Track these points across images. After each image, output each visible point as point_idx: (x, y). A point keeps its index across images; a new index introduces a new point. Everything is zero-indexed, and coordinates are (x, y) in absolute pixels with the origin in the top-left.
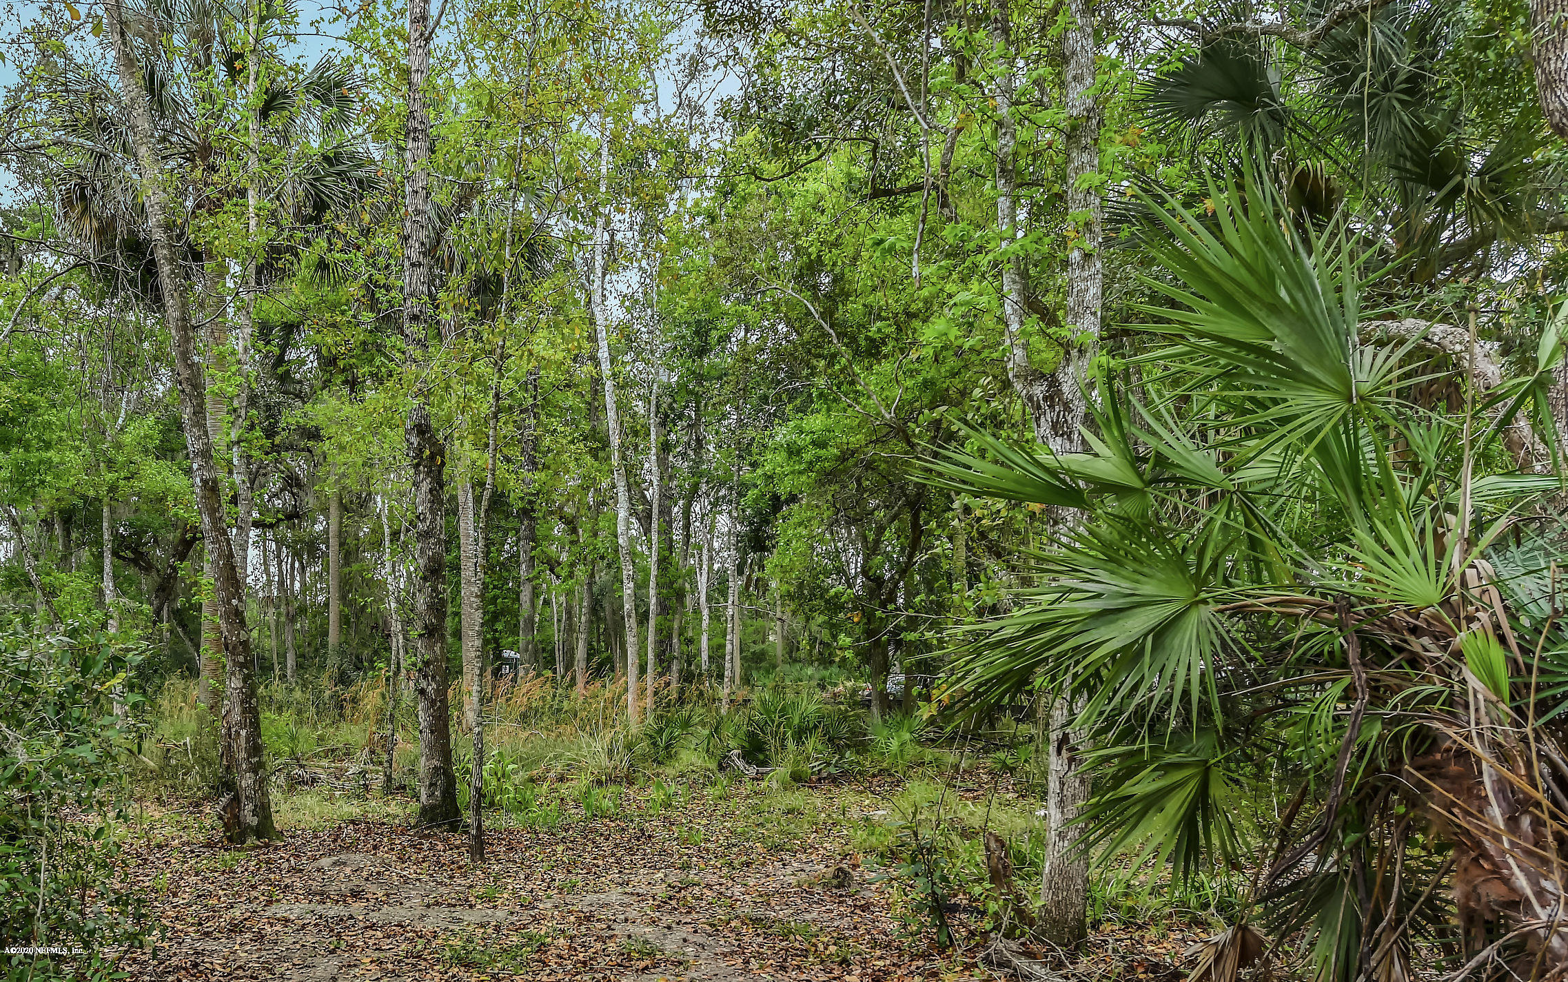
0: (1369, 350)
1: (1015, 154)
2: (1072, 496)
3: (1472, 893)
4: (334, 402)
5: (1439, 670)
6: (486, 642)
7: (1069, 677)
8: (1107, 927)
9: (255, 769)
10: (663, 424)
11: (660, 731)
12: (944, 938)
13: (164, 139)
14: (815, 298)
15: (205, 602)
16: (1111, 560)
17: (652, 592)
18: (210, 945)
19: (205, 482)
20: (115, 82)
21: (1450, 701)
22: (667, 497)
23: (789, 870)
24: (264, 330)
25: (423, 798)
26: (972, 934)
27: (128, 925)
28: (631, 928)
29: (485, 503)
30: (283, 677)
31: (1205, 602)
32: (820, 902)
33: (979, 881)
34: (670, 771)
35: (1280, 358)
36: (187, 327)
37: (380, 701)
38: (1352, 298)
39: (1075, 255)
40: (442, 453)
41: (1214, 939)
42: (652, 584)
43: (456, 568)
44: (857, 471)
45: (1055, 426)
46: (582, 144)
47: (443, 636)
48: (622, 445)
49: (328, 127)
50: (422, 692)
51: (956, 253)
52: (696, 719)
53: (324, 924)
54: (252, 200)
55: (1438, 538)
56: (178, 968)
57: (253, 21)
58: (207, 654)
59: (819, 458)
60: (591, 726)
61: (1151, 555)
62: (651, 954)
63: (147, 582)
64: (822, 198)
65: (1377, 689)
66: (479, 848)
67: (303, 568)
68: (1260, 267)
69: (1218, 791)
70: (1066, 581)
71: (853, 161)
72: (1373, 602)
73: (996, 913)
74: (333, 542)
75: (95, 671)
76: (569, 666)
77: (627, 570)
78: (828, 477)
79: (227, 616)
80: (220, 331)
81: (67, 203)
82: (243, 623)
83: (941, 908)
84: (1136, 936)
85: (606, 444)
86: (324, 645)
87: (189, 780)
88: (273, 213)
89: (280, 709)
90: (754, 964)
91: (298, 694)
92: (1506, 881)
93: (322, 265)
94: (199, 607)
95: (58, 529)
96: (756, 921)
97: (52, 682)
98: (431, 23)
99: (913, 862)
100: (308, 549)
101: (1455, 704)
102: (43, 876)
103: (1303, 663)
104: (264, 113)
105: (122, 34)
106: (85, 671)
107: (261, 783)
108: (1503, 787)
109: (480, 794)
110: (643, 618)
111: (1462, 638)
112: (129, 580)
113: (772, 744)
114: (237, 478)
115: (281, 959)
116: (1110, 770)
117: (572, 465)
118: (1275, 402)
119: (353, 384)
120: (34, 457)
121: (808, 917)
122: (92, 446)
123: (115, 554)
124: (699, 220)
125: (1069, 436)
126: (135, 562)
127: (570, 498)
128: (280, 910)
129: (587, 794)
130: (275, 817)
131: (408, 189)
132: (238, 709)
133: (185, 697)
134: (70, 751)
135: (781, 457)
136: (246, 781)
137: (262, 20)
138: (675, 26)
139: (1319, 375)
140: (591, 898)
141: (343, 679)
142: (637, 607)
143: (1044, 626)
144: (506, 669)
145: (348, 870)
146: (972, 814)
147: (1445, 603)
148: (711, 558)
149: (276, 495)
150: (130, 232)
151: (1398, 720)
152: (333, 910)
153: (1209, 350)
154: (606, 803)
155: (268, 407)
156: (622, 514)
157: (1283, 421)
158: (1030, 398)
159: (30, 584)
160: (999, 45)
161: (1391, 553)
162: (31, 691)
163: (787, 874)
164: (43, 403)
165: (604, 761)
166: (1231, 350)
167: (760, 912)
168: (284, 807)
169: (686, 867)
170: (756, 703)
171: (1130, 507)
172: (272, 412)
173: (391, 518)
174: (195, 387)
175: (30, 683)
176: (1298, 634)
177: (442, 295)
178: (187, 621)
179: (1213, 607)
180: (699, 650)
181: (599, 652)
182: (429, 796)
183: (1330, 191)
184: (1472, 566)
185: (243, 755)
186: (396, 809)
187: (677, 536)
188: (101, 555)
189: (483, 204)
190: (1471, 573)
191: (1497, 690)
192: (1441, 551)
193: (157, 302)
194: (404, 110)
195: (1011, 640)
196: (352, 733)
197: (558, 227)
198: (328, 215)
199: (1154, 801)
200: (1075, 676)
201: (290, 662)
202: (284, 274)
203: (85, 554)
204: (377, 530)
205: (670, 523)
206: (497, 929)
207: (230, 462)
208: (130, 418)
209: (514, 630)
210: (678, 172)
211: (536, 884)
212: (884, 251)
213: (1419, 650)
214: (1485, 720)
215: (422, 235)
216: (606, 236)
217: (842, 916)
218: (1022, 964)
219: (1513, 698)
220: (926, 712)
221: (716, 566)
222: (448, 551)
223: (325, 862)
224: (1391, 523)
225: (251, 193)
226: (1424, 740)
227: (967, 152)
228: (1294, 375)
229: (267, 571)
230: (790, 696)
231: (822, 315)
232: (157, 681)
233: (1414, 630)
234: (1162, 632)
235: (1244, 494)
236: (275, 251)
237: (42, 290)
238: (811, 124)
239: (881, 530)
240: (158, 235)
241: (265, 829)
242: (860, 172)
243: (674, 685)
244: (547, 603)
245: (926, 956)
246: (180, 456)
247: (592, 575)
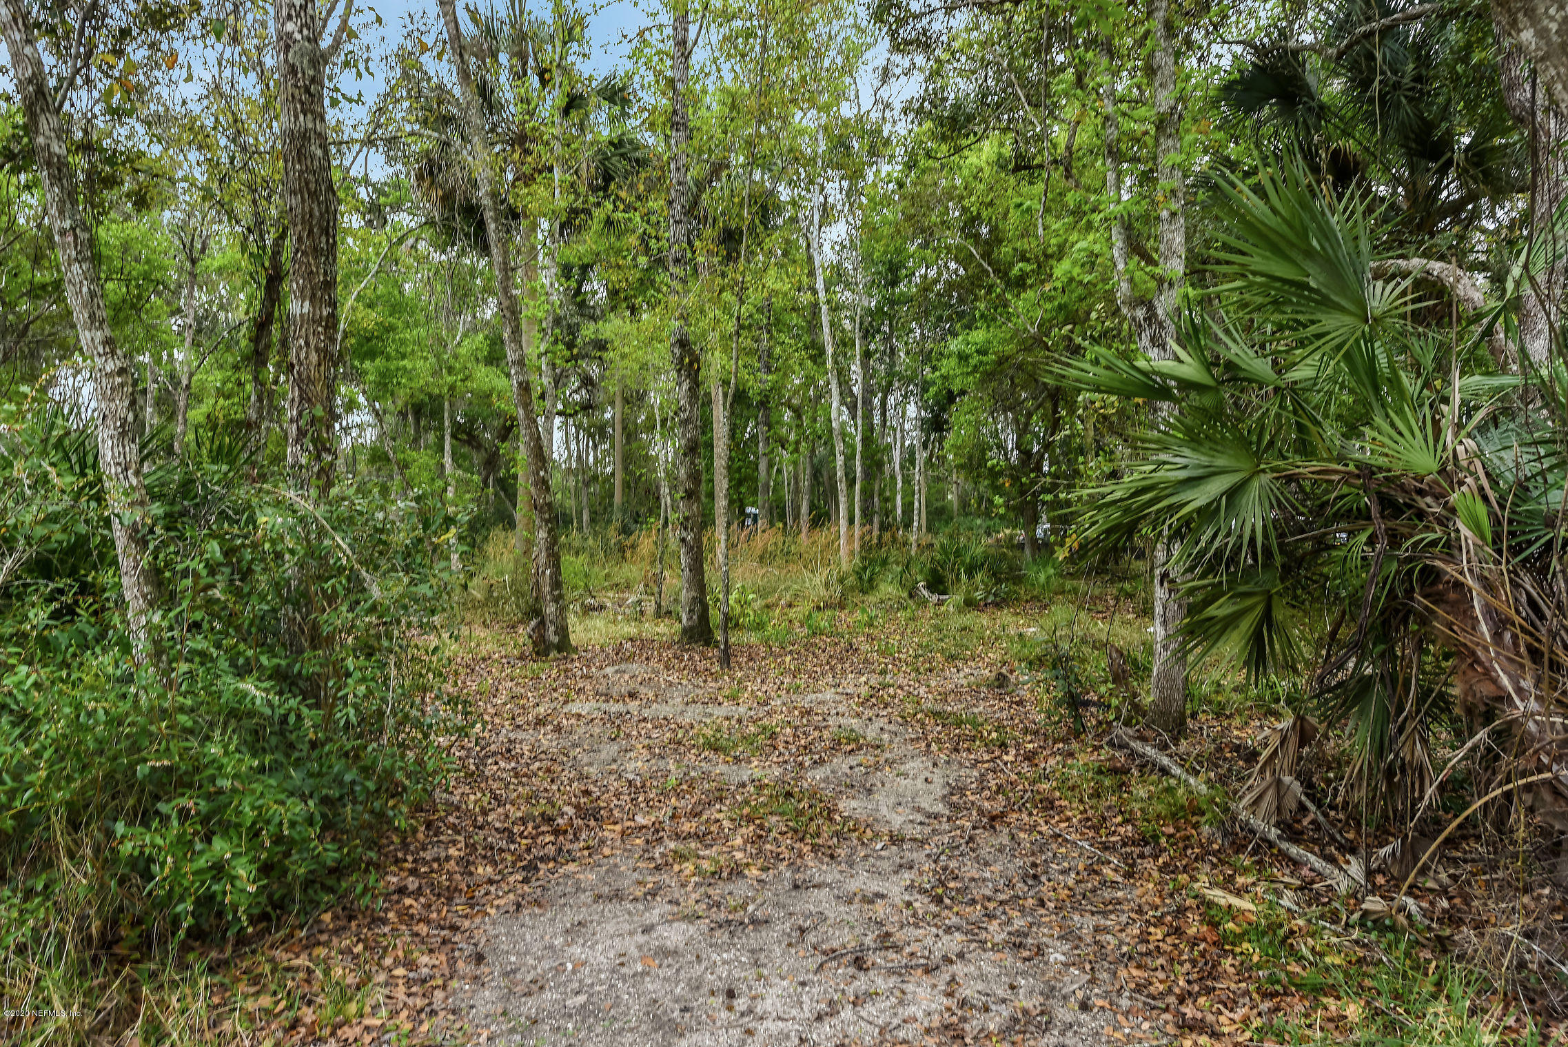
0: (1380, 284)
1: (1119, 140)
2: (1165, 393)
3: (1469, 690)
4: (619, 322)
5: (1441, 523)
6: (731, 502)
7: (1166, 526)
8: (1202, 717)
9: (556, 600)
10: (865, 337)
11: (865, 569)
12: (1079, 726)
13: (492, 130)
14: (976, 244)
15: (520, 473)
16: (1192, 440)
17: (858, 463)
18: (520, 735)
19: (520, 384)
20: (457, 91)
21: (1448, 545)
22: (869, 392)
23: (962, 674)
24: (566, 270)
25: (684, 621)
26: (1100, 723)
27: (459, 720)
28: (841, 720)
29: (729, 398)
30: (580, 529)
31: (1263, 471)
32: (985, 699)
33: (1105, 682)
34: (872, 599)
35: (1317, 291)
36: (507, 270)
37: (653, 548)
38: (1365, 246)
39: (1165, 214)
40: (698, 360)
41: (1280, 726)
42: (858, 457)
43: (710, 446)
44: (1011, 372)
45: (1153, 340)
46: (802, 132)
47: (698, 498)
48: (834, 354)
49: (613, 120)
50: (683, 540)
51: (1077, 213)
52: (892, 559)
53: (607, 718)
54: (557, 174)
55: (1436, 423)
56: (495, 754)
57: (558, 44)
58: (520, 513)
59: (981, 363)
60: (811, 565)
61: (1223, 437)
62: (856, 740)
63: (477, 458)
64: (981, 170)
65: (1395, 536)
66: (726, 658)
67: (595, 447)
68: (1297, 223)
69: (1279, 614)
70: (1163, 457)
71: (1002, 144)
72: (1389, 470)
73: (1117, 708)
74: (618, 427)
75: (433, 528)
76: (797, 517)
77: (839, 447)
78: (989, 376)
79: (536, 484)
80: (532, 270)
81: (420, 178)
82: (548, 489)
83: (1075, 703)
84: (1225, 724)
85: (822, 352)
86: (611, 505)
87: (507, 608)
88: (572, 185)
89: (577, 553)
90: (934, 747)
91: (591, 542)
92: (1495, 681)
93: (609, 222)
94: (515, 477)
95: (410, 418)
96: (936, 714)
97: (401, 538)
98: (690, 43)
99: (1054, 667)
100: (598, 432)
101: (1451, 548)
102: (392, 683)
103: (1337, 516)
104: (566, 111)
105: (461, 56)
106: (425, 528)
107: (562, 610)
108: (1489, 610)
109: (727, 618)
110: (851, 483)
111: (1454, 498)
112: (464, 457)
113: (950, 577)
114: (545, 381)
115: (574, 746)
116: (1200, 596)
117: (797, 368)
118: (1313, 322)
119: (633, 310)
120: (393, 365)
121: (976, 710)
122: (438, 356)
123: (453, 436)
124: (891, 186)
125: (1163, 346)
126: (469, 442)
127: (796, 392)
128: (574, 708)
129: (810, 616)
130: (572, 636)
131: (672, 166)
132: (543, 554)
133: (505, 545)
134: (413, 589)
135: (953, 362)
136: (550, 609)
137: (565, 43)
138: (869, 46)
139: (1344, 303)
140: (811, 696)
141: (625, 531)
142: (847, 475)
143: (1145, 490)
144: (749, 522)
145: (626, 677)
146: (1101, 630)
147: (1442, 471)
148: (903, 437)
149: (576, 391)
150: (466, 199)
151: (1409, 560)
152: (614, 708)
153: (1261, 285)
154: (824, 623)
155: (569, 326)
156: (835, 405)
157: (1319, 336)
158: (1134, 319)
159: (389, 460)
160: (1105, 62)
161: (1401, 434)
162: (385, 543)
163: (960, 677)
164: (400, 324)
165: (823, 592)
166: (1278, 285)
167: (938, 708)
168: (579, 628)
169: (883, 672)
170: (937, 546)
171: (1207, 401)
172: (573, 330)
173: (661, 408)
174: (513, 313)
175: (384, 537)
176: (1334, 495)
177: (697, 243)
178: (507, 487)
179: (1270, 475)
180: (895, 507)
181: (818, 508)
182: (690, 619)
183: (1357, 164)
184: (1461, 443)
185: (548, 589)
186: (665, 630)
187: (877, 420)
188: (443, 436)
189: (729, 177)
190: (1460, 449)
191: (1483, 538)
192: (1438, 432)
193: (485, 250)
194: (670, 109)
195: (1121, 500)
196: (632, 571)
197: (784, 193)
198: (613, 186)
199: (1230, 622)
200: (1170, 526)
201: (586, 517)
202: (579, 229)
203: (431, 437)
204: (650, 418)
205: (871, 411)
206: (739, 721)
207: (539, 368)
208: (465, 335)
209: (754, 492)
210: (874, 152)
211: (770, 687)
212: (1023, 212)
213: (1424, 506)
214: (1474, 558)
215: (684, 200)
216: (822, 199)
217: (1001, 710)
218: (1137, 746)
219: (1494, 542)
220: (1061, 554)
221: (907, 443)
222: (704, 433)
223: (609, 670)
224: (1400, 412)
225: (556, 169)
226: (1431, 576)
227: (1083, 137)
228: (1325, 303)
229: (568, 448)
230: (963, 540)
231: (982, 257)
232: (484, 532)
233: (1421, 493)
234: (1233, 494)
235: (1293, 390)
236: (573, 212)
237: (401, 241)
238: (970, 118)
239: (1030, 415)
240: (486, 201)
241: (564, 645)
242: (1007, 151)
243: (876, 533)
244: (779, 471)
245: (1065, 740)
246: (503, 364)
247: (813, 450)
